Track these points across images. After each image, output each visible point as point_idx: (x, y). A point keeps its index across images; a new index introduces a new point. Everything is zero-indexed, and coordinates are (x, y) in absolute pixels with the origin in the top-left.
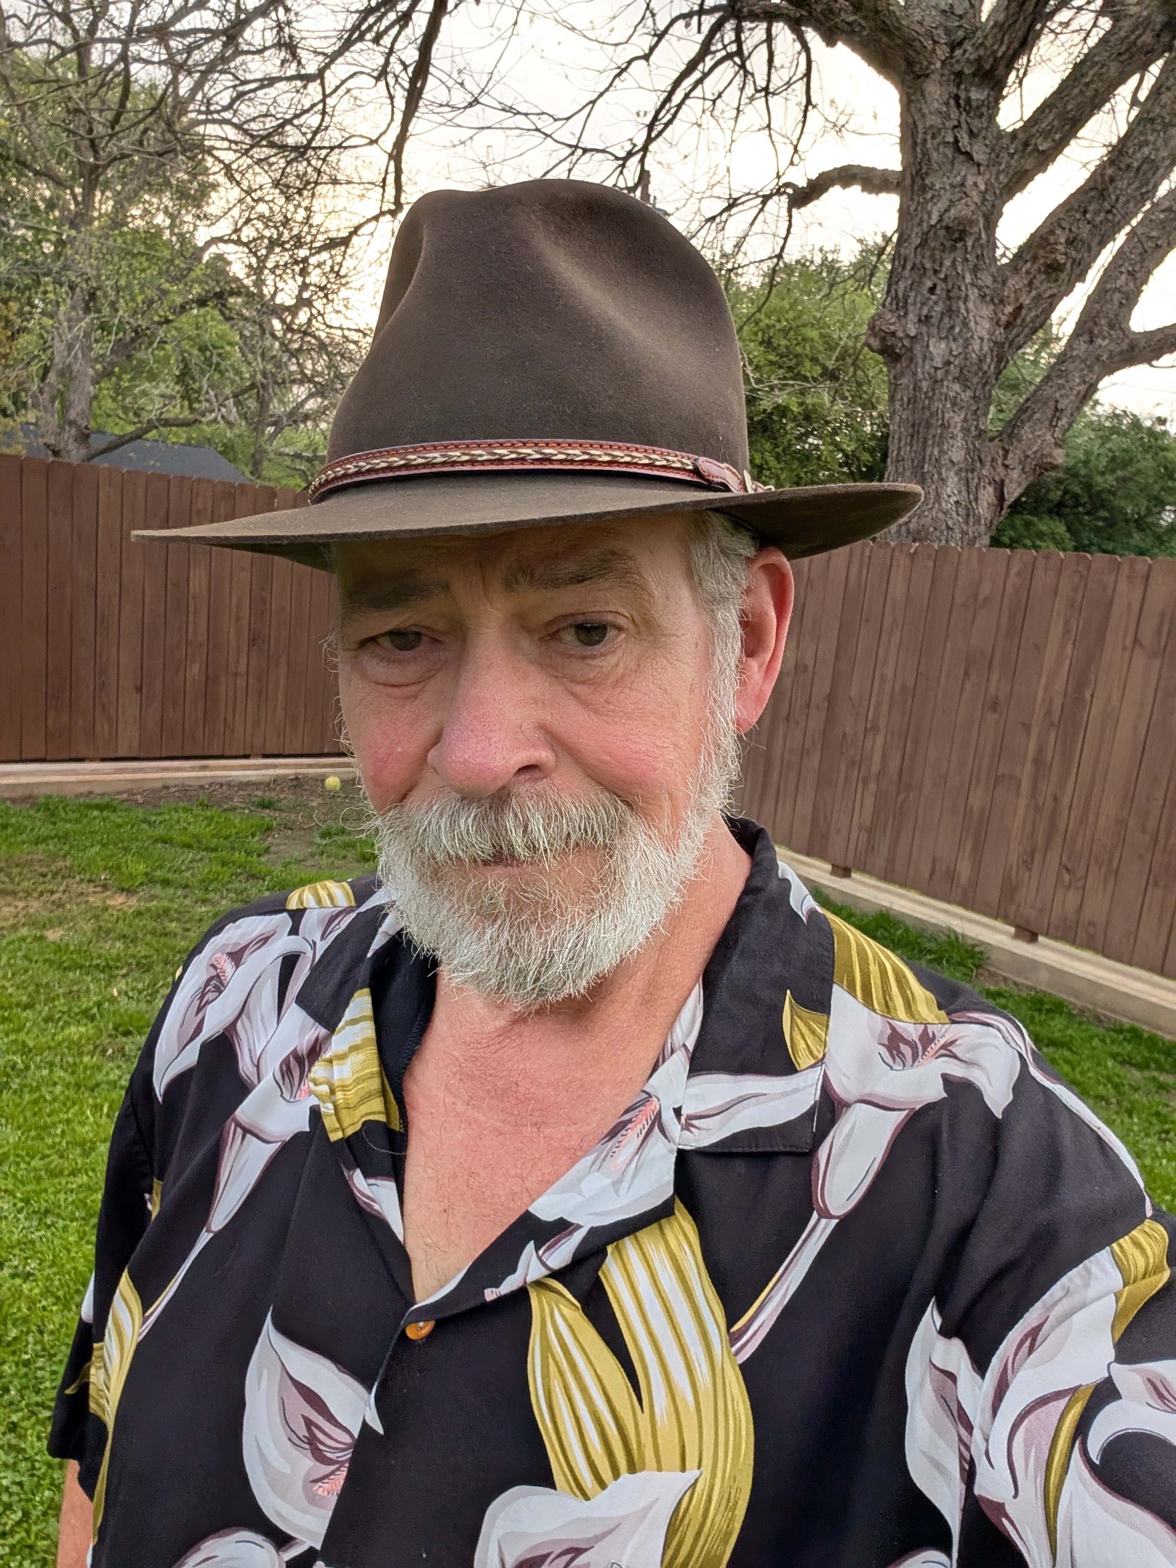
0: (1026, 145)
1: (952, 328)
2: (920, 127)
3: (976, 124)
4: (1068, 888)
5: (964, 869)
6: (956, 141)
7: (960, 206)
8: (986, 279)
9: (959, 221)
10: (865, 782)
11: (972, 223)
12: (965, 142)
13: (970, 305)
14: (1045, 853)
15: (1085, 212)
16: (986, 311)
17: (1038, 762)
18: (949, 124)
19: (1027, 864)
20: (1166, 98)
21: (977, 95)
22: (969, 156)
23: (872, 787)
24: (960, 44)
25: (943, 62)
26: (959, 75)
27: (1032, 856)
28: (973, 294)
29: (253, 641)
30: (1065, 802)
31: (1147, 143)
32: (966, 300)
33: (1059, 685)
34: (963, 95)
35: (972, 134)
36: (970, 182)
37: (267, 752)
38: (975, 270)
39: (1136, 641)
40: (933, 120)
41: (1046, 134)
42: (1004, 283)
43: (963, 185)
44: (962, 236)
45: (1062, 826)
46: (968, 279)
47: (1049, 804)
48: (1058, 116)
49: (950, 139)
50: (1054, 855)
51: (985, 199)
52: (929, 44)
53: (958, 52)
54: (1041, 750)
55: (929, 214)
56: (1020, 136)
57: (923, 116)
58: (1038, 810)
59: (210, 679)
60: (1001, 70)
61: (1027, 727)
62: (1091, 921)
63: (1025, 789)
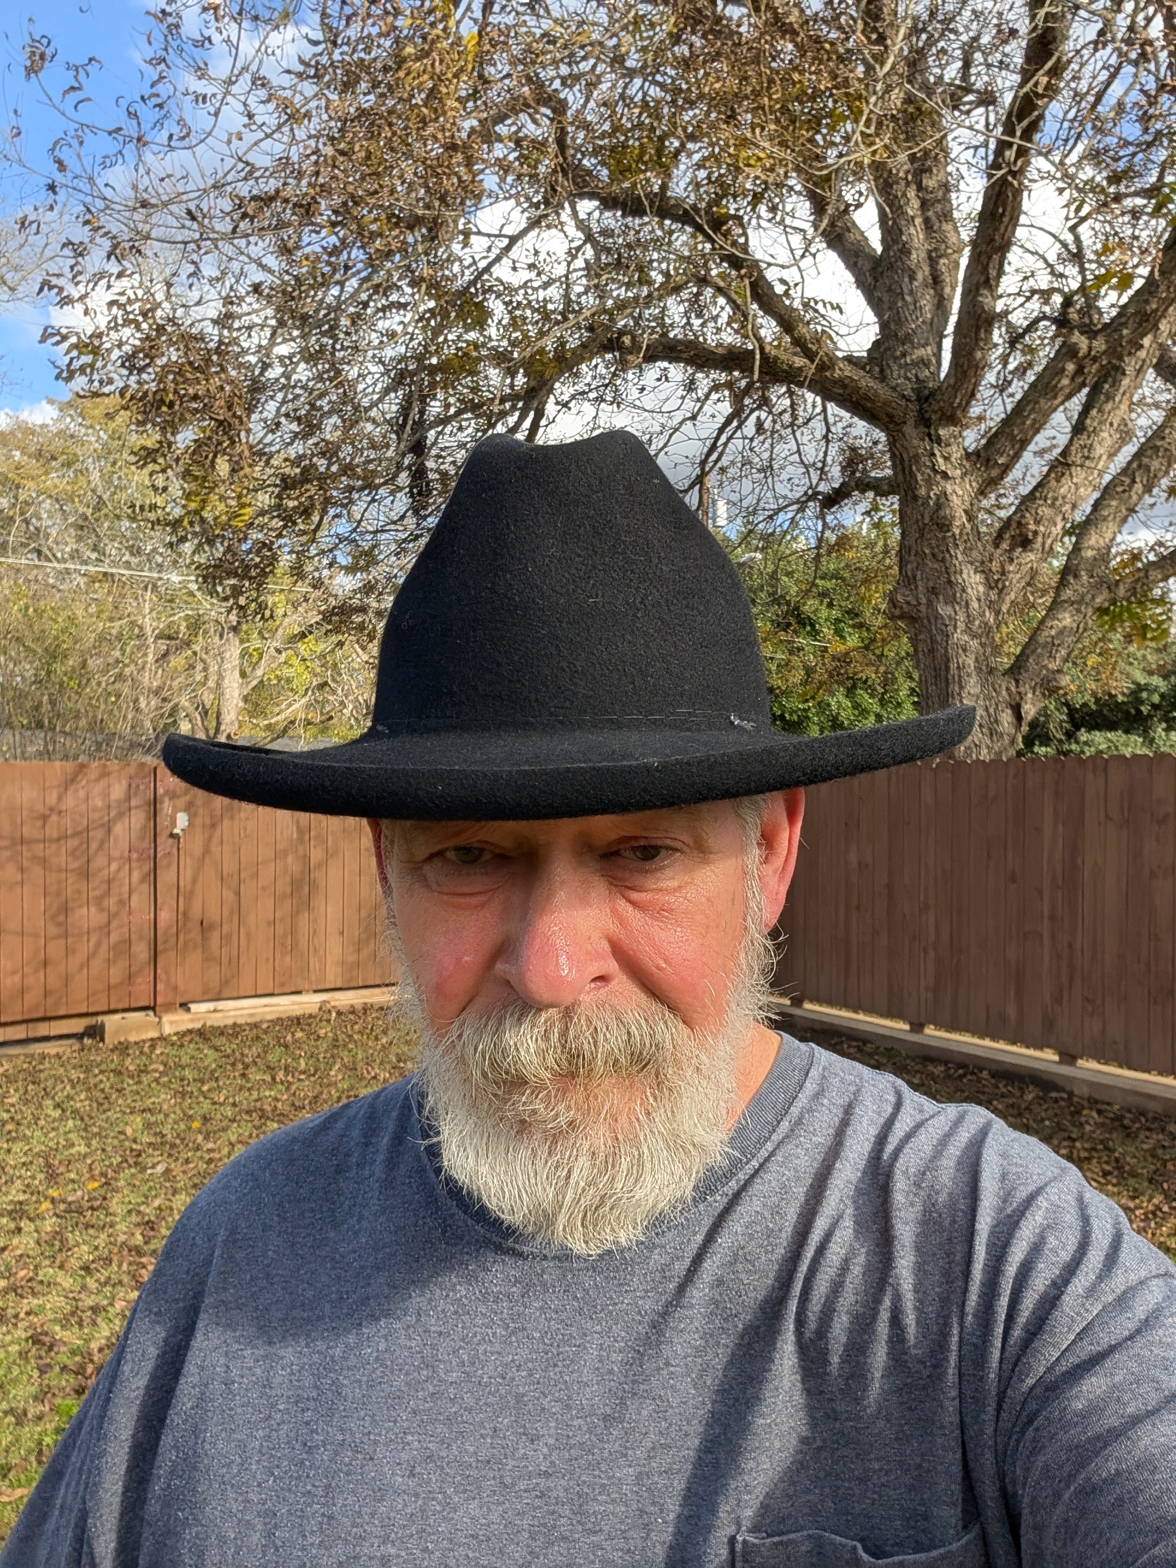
0: (988, 460)
1: (954, 594)
2: (905, 456)
3: (947, 451)
4: (1092, 1014)
5: (1012, 1012)
6: (934, 464)
8: (975, 556)
9: (946, 518)
10: (925, 951)
12: (941, 464)
13: (965, 576)
14: (1070, 989)
15: (1046, 499)
16: (978, 578)
17: (1052, 918)
18: (927, 453)
19: (1058, 1000)
21: (945, 432)
22: (945, 473)
23: (932, 953)
24: (926, 399)
25: (915, 413)
26: (928, 420)
28: (967, 568)
30: (1078, 946)
32: (961, 573)
34: (933, 432)
35: (945, 457)
38: (965, 551)
39: (1107, 816)
40: (914, 451)
41: (1002, 452)
43: (944, 493)
44: (950, 528)
45: (1079, 967)
46: (960, 557)
47: (1067, 950)
48: (1008, 439)
49: (929, 462)
50: (1077, 991)
52: (903, 402)
53: (925, 405)
54: (1053, 908)
55: (922, 515)
56: (983, 454)
57: (905, 448)
58: (1059, 957)
60: (959, 413)
61: (1040, 892)
62: (1115, 1042)
63: (1046, 941)
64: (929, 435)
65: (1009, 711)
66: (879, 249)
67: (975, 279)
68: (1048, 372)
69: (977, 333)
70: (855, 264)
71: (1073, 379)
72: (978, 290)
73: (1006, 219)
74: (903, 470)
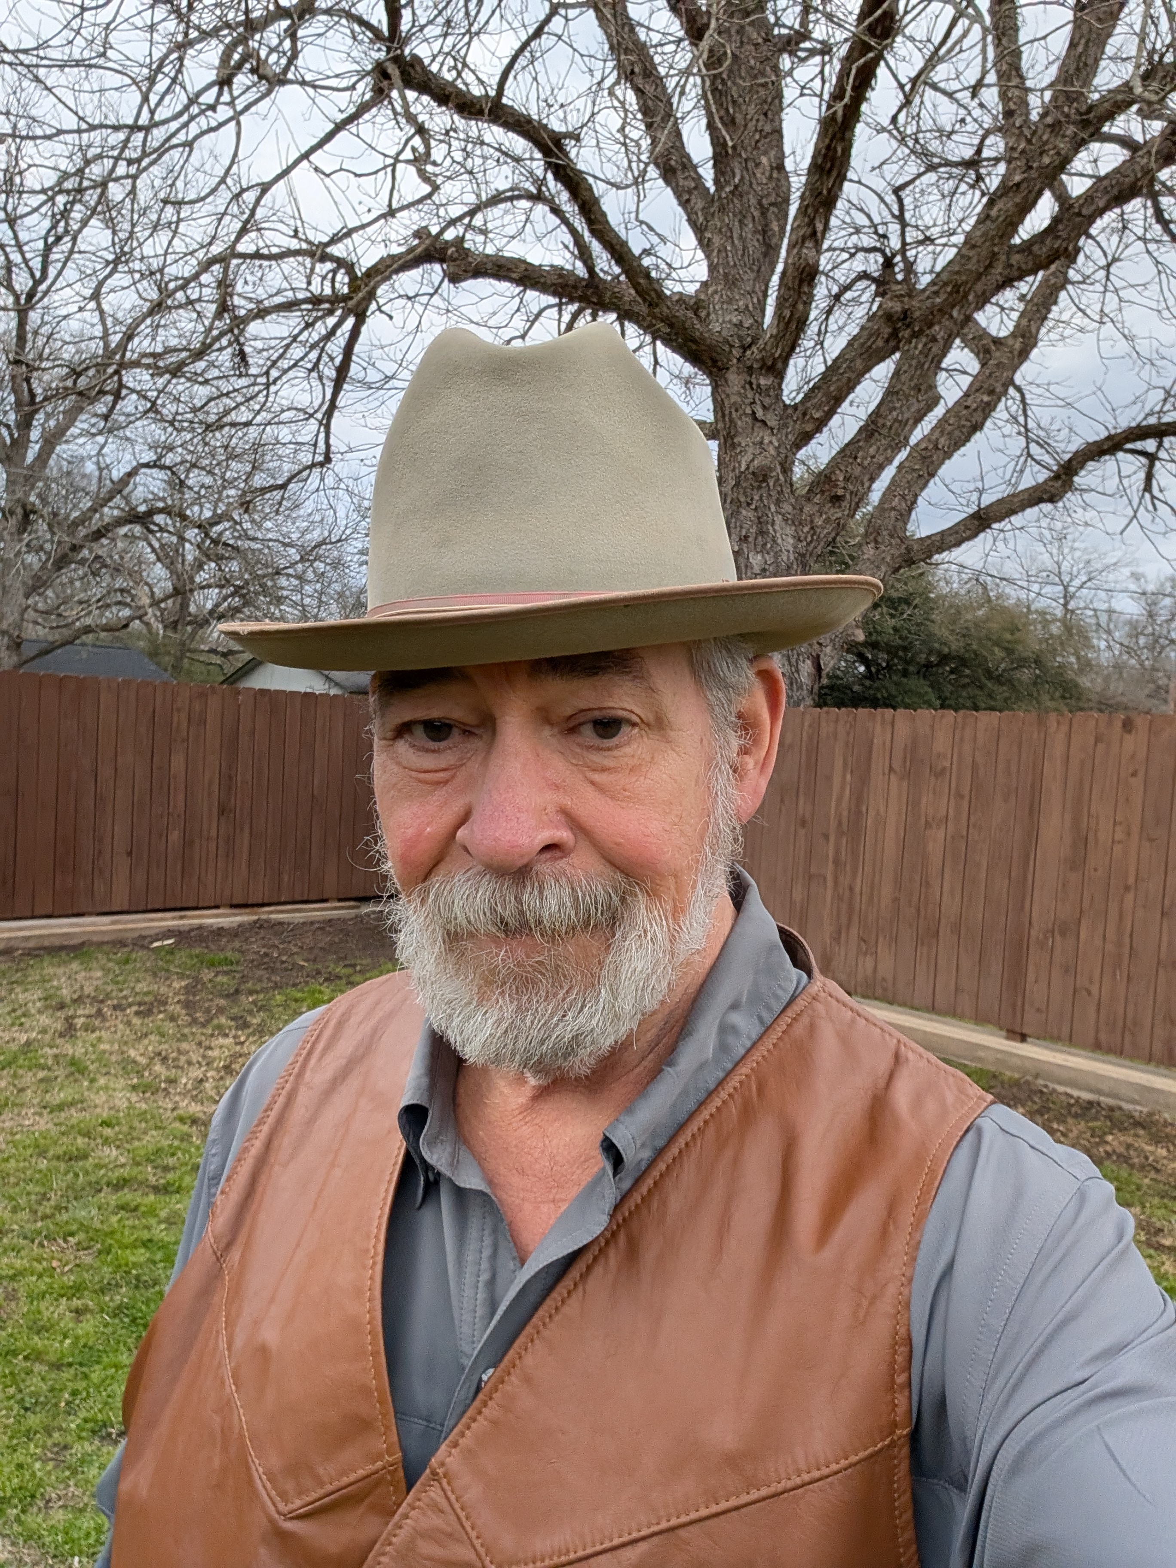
0: (804, 414)
1: (765, 544)
2: (726, 403)
3: (767, 401)
4: (865, 954)
6: (754, 413)
7: (760, 458)
8: (787, 508)
9: (761, 468)
11: (771, 469)
12: (760, 414)
13: (777, 527)
14: (848, 929)
15: (856, 458)
16: (790, 530)
17: (836, 862)
18: (747, 401)
19: (837, 939)
20: (903, 378)
21: (764, 381)
22: (764, 422)
24: (750, 346)
25: (739, 360)
26: (750, 369)
27: (840, 932)
28: (778, 519)
29: (222, 811)
30: (857, 890)
31: (895, 409)
32: (773, 524)
33: (845, 804)
34: (754, 381)
35: (764, 407)
36: (766, 441)
37: (235, 902)
38: (778, 502)
39: (891, 768)
40: (733, 399)
41: (817, 407)
42: (801, 510)
43: (761, 443)
44: (765, 478)
45: (857, 909)
46: (773, 508)
47: (847, 893)
48: (824, 395)
49: (749, 411)
50: (854, 931)
51: (779, 453)
52: (727, 348)
53: (748, 353)
54: (837, 852)
55: (740, 463)
56: (800, 408)
57: (728, 396)
58: (840, 898)
59: (187, 843)
60: (780, 365)
61: (826, 837)
62: (884, 979)
63: (830, 883)
64: (751, 384)
65: (809, 662)
66: (712, 189)
67: (801, 233)
68: (865, 333)
69: (800, 286)
70: (688, 201)
71: (887, 341)
72: (803, 242)
73: (834, 173)
74: (723, 416)
